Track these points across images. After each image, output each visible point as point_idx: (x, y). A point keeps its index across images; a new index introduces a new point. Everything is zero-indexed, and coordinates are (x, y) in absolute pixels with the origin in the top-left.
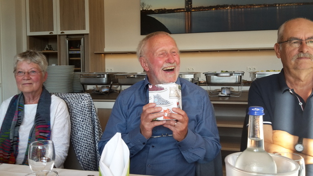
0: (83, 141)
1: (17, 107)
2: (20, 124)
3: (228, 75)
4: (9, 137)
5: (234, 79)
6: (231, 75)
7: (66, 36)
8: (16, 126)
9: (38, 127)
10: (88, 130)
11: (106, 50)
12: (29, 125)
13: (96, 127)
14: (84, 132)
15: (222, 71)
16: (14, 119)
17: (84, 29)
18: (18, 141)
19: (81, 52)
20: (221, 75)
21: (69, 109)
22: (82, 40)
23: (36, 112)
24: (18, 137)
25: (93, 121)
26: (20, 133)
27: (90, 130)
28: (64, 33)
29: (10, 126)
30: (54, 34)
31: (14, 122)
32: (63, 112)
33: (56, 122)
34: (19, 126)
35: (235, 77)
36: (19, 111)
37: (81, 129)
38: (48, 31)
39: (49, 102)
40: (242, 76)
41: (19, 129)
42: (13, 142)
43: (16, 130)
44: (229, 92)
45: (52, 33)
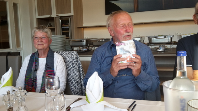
0: (74, 79)
1: (35, 59)
2: (37, 69)
3: (163, 37)
4: (31, 77)
5: (167, 40)
6: (165, 37)
7: (59, 18)
8: (34, 71)
9: (47, 71)
10: (77, 73)
11: (84, 25)
12: (42, 70)
13: (81, 71)
14: (74, 74)
15: (159, 35)
16: (33, 67)
17: (70, 12)
18: (36, 80)
19: (69, 27)
20: (159, 37)
21: (64, 61)
22: (69, 19)
23: (45, 62)
24: (36, 77)
25: (79, 67)
26: (37, 75)
27: (78, 73)
28: (58, 15)
29: (31, 71)
30: (52, 16)
31: (33, 68)
32: (62, 63)
33: (57, 69)
34: (37, 71)
35: (168, 38)
36: (36, 62)
37: (72, 73)
38: (49, 15)
39: (53, 57)
40: (173, 38)
41: (36, 72)
42: (33, 80)
43: (35, 73)
44: (164, 49)
45: (51, 16)
